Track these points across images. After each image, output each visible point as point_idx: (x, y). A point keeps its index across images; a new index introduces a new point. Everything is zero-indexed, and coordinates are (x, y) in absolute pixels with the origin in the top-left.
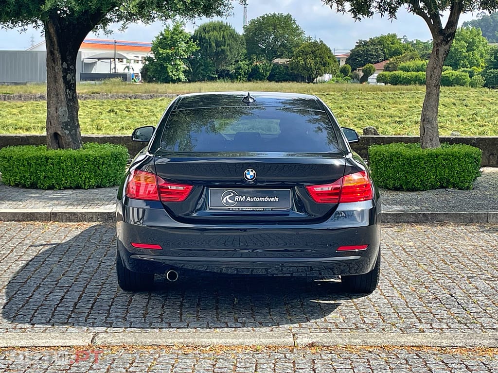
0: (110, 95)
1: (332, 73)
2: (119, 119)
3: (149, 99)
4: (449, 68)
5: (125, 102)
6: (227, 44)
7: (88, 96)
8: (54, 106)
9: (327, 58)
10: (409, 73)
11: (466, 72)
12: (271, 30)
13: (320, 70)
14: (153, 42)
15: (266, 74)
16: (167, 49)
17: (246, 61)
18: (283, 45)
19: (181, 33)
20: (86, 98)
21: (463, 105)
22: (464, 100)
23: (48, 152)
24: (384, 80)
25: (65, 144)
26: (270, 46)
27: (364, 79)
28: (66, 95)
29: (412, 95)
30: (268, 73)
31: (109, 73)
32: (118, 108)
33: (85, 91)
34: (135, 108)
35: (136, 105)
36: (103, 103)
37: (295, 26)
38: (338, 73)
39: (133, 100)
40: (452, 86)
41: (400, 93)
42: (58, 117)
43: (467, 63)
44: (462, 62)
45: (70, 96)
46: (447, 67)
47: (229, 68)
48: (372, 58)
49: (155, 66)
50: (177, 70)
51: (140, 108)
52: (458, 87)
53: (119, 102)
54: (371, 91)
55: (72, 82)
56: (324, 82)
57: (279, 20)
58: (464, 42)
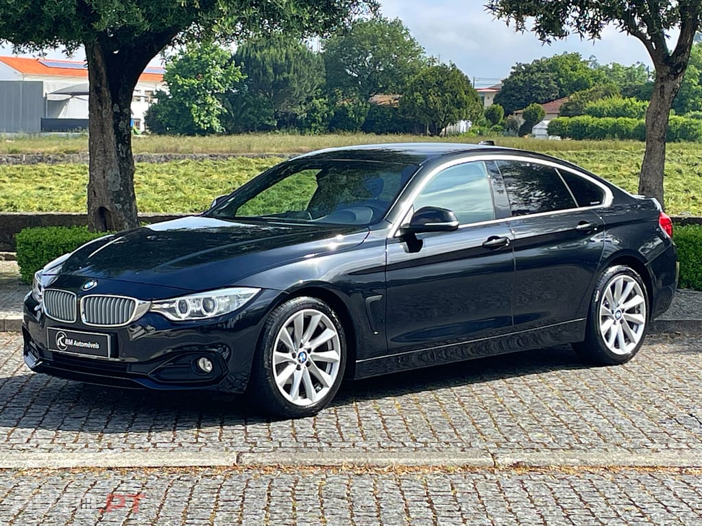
1: (472, 119)
3: (162, 162)
6: (292, 69)
9: (463, 93)
10: (602, 119)
18: (388, 72)
22: (696, 164)
24: (559, 131)
26: (367, 73)
27: (526, 130)
29: (608, 157)
38: (483, 119)
40: (674, 141)
49: (171, 106)
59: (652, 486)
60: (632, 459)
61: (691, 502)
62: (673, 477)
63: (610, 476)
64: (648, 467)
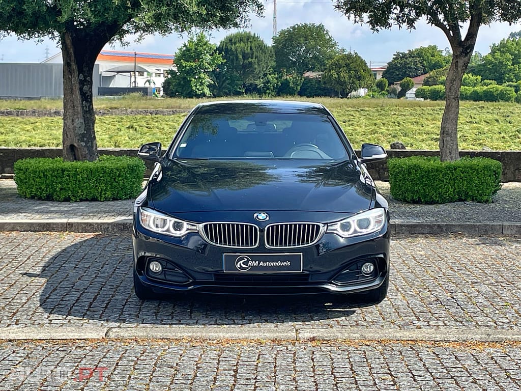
0: (129, 110)
1: (367, 87)
2: (139, 136)
4: (493, 82)
5: (146, 117)
6: (254, 56)
7: (106, 112)
8: (71, 118)
9: (362, 71)
11: (511, 86)
12: (302, 41)
13: (355, 84)
14: (176, 53)
15: (297, 89)
16: (191, 62)
17: (275, 74)
18: (315, 57)
19: (205, 44)
20: (104, 114)
21: (507, 121)
22: (508, 116)
23: (64, 163)
24: (423, 95)
25: (81, 156)
26: (301, 59)
27: (402, 94)
28: (83, 107)
30: (299, 88)
31: (129, 87)
32: (138, 124)
33: (103, 106)
34: (156, 124)
35: (157, 121)
36: (122, 119)
37: (328, 37)
38: (375, 88)
39: (154, 116)
40: (496, 101)
41: (440, 109)
42: (74, 129)
43: (513, 77)
44: (508, 76)
45: (86, 108)
46: (491, 81)
47: (257, 82)
48: (411, 72)
49: (179, 80)
50: (202, 84)
51: (161, 124)
52: (502, 103)
53: (139, 118)
54: (409, 107)
55: (89, 93)
56: (359, 97)
57: (311, 31)
58: (509, 55)
59: (409, 357)
60: (399, 334)
61: (435, 371)
62: (428, 349)
63: (380, 347)
64: (411, 340)
